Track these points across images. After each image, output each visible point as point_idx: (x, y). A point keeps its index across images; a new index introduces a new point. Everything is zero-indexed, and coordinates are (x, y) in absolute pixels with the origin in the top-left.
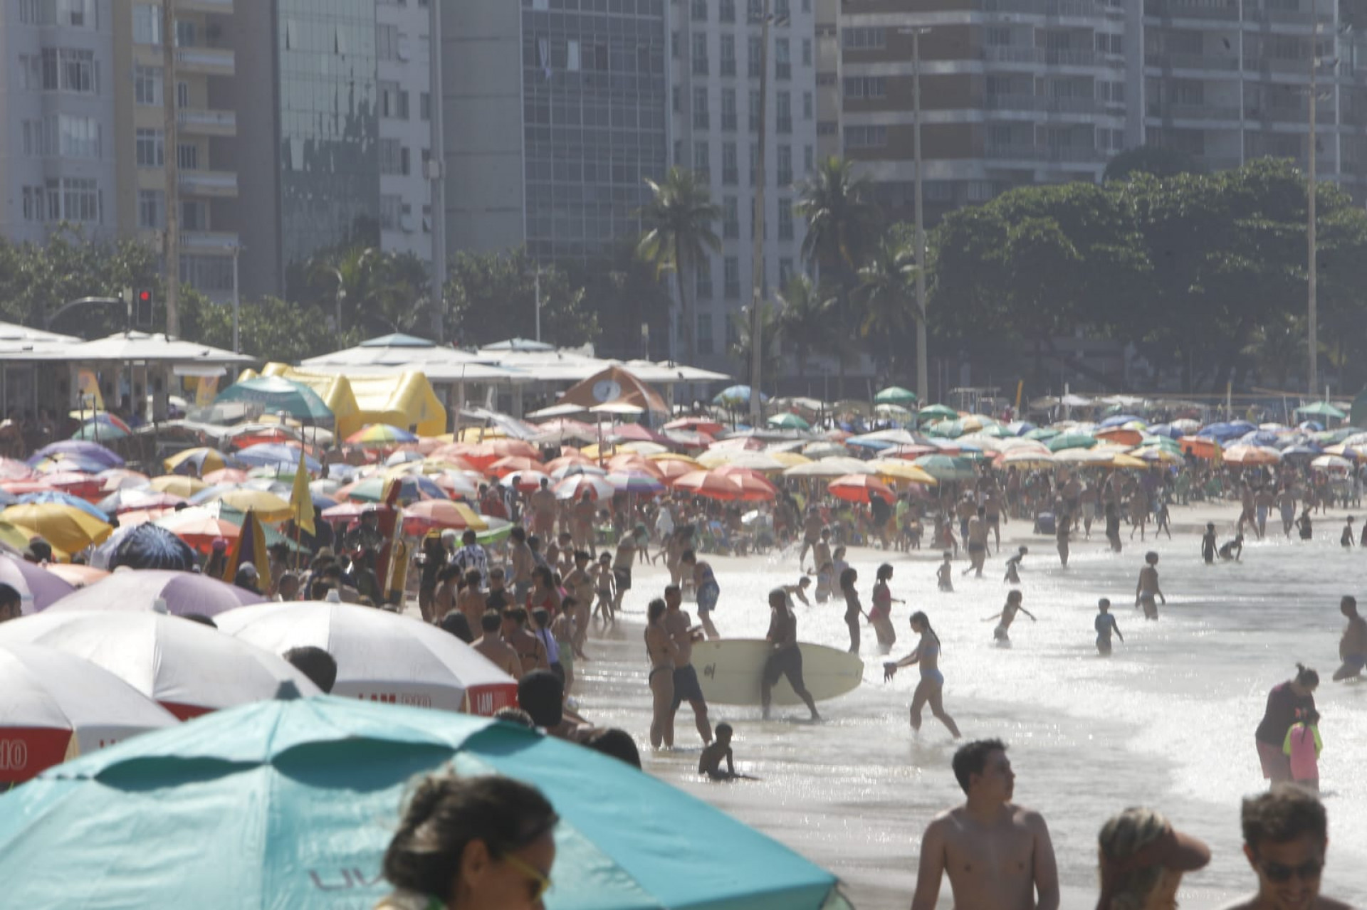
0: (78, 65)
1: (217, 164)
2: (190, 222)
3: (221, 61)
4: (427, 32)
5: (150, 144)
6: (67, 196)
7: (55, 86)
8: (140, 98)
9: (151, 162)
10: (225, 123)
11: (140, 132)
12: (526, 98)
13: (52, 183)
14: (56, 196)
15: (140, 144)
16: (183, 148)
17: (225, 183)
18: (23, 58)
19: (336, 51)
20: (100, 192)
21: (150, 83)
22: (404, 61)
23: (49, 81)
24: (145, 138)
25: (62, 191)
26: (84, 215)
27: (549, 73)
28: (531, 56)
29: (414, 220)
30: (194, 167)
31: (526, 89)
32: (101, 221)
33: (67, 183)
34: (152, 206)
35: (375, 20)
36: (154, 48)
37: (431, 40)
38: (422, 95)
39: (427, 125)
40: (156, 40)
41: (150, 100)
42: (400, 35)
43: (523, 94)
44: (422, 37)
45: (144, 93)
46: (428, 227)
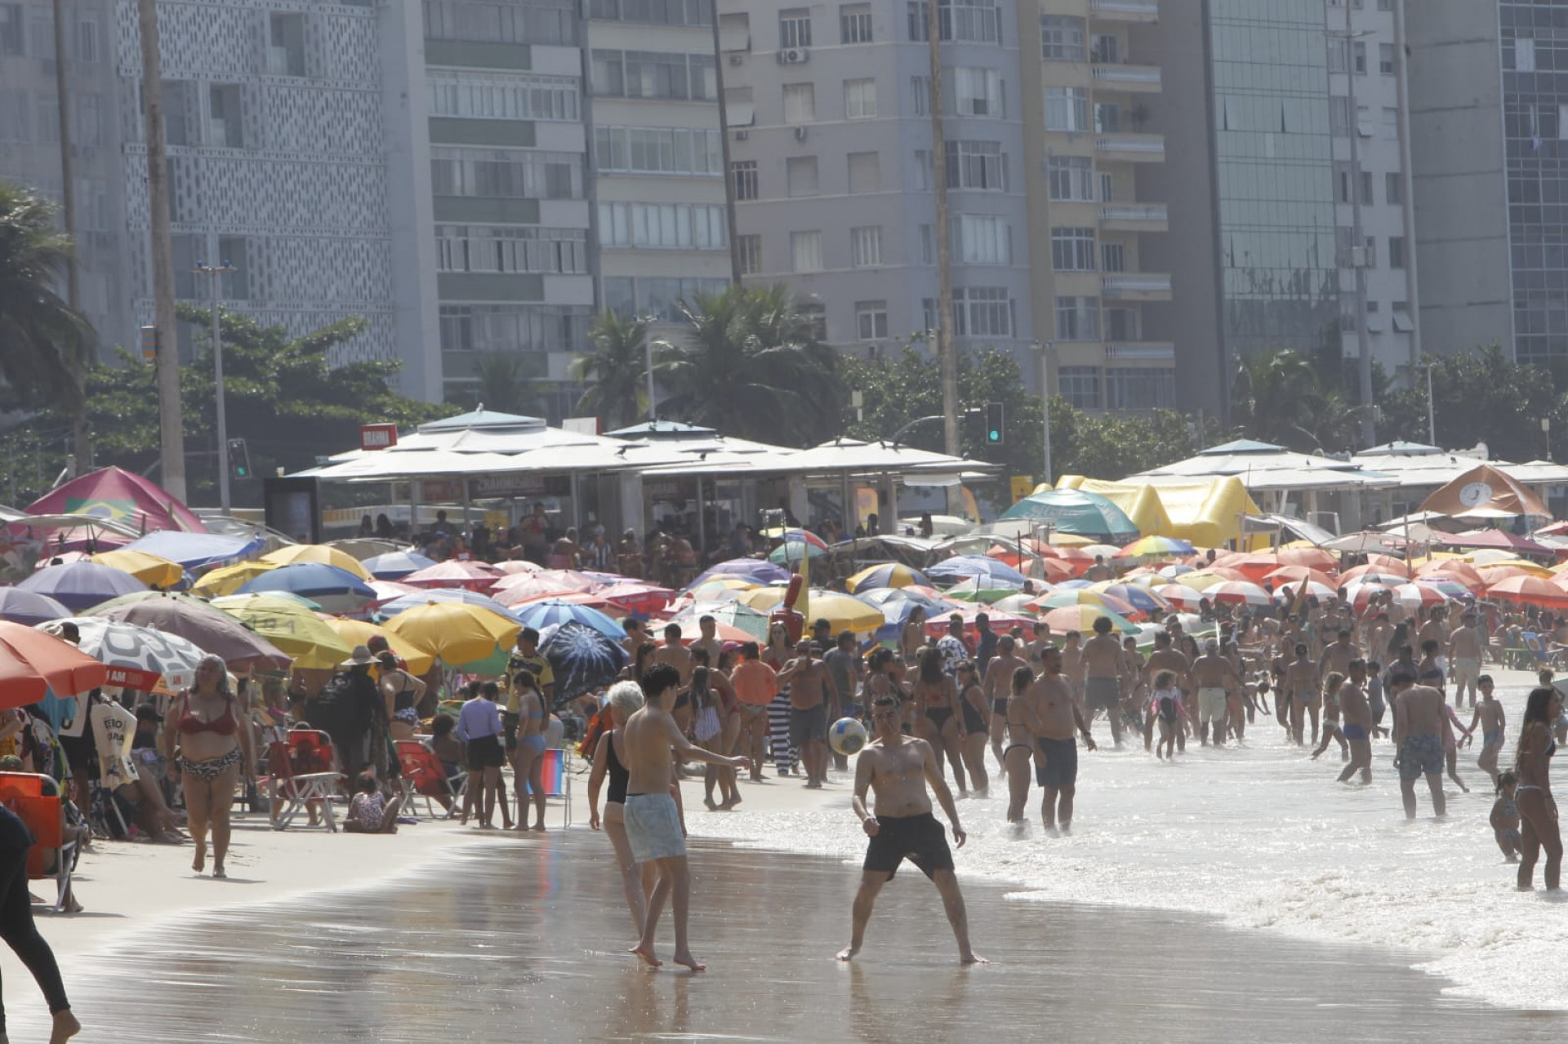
0: (983, 158)
1: (1147, 265)
2: (1118, 332)
3: (1148, 147)
4: (1394, 104)
5: (1068, 244)
6: (973, 307)
7: (956, 184)
8: (1055, 195)
9: (1069, 265)
10: (1155, 218)
11: (1056, 232)
12: (1510, 174)
13: (958, 294)
14: (961, 307)
15: (1056, 244)
16: (1107, 247)
17: (1157, 286)
18: (920, 154)
19: (1283, 130)
20: (1012, 302)
21: (1066, 175)
22: (1367, 137)
23: (950, 176)
24: (1062, 238)
25: (967, 302)
26: (994, 332)
27: (1537, 141)
28: (1516, 125)
29: (1379, 321)
30: (1122, 269)
31: (1510, 164)
32: (1015, 335)
33: (973, 291)
34: (1072, 315)
35: (1329, 93)
36: (1070, 136)
37: (1398, 112)
38: (1388, 175)
39: (1397, 210)
40: (1071, 126)
41: (1067, 194)
42: (1360, 108)
43: (1506, 169)
44: (1386, 109)
45: (1060, 186)
46: (1401, 326)
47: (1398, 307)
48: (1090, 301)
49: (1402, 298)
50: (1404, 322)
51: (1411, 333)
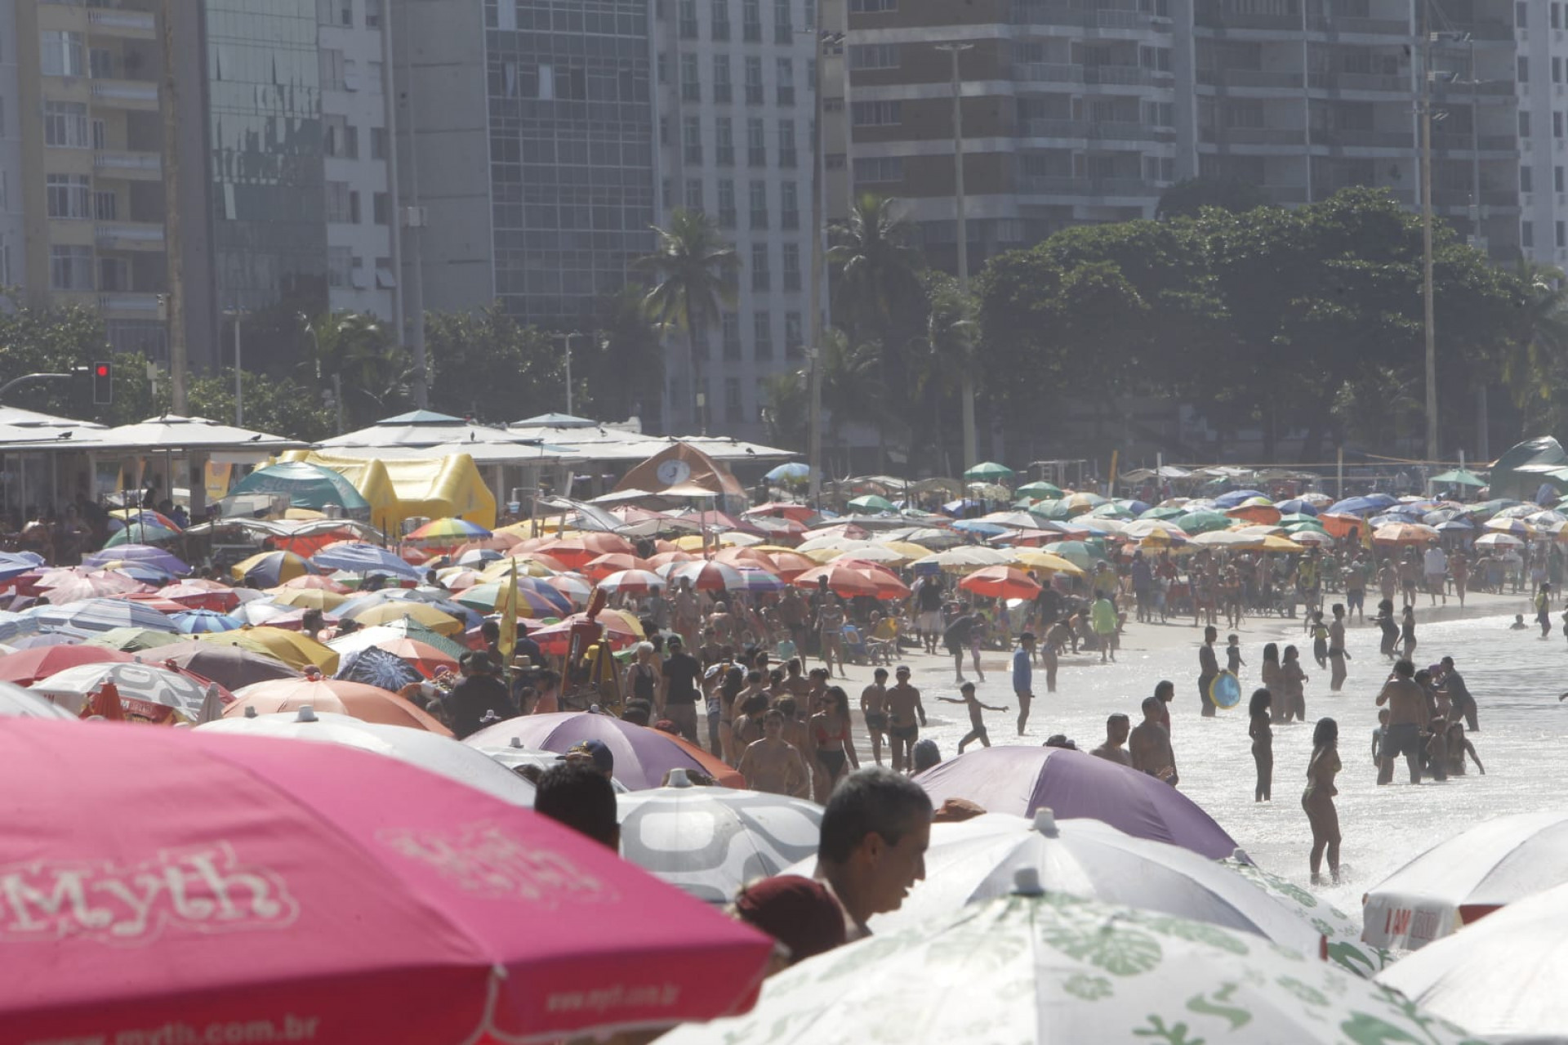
1: (139, 214)
2: (110, 283)
3: (141, 95)
4: (378, 58)
5: (64, 192)
8: (50, 141)
9: (64, 213)
10: (146, 166)
11: (52, 178)
12: (493, 133)
15: (51, 190)
16: (100, 194)
17: (150, 236)
19: (274, 81)
20: (7, 249)
21: (61, 120)
22: (353, 90)
24: (56, 185)
27: (518, 100)
28: (497, 81)
29: (366, 275)
30: (114, 218)
31: (493, 122)
32: (8, 283)
34: (67, 264)
35: (317, 43)
36: (67, 81)
37: (382, 65)
38: (373, 130)
39: (381, 165)
40: (67, 71)
41: (62, 141)
42: (347, 61)
43: (488, 128)
44: (371, 63)
45: (55, 133)
46: (384, 283)
47: (382, 263)
48: (86, 249)
49: (385, 254)
50: (387, 279)
51: (393, 289)
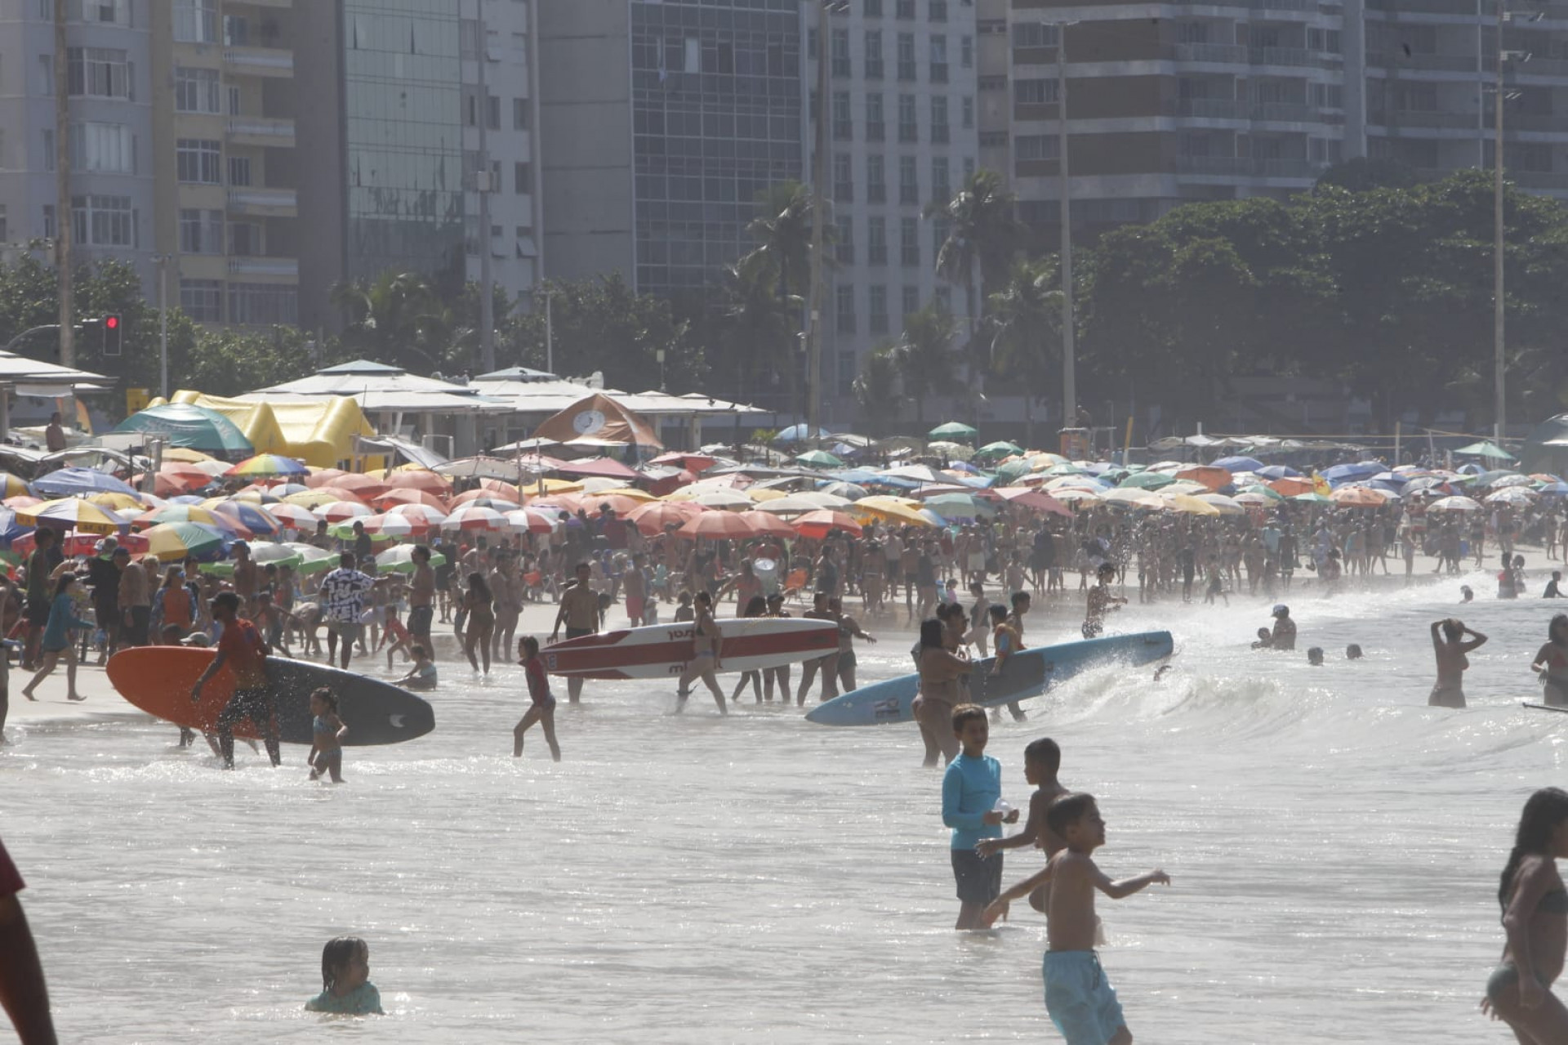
0: (108, 66)
1: (273, 180)
2: (242, 247)
3: (276, 62)
4: (523, 30)
5: (194, 156)
6: (95, 216)
7: (81, 91)
8: (181, 106)
9: (194, 177)
10: (283, 133)
11: (181, 143)
12: (636, 104)
13: (79, 202)
14: (83, 215)
15: (181, 155)
16: (233, 160)
17: (283, 201)
18: (44, 58)
19: (413, 52)
20: (135, 212)
21: (193, 87)
22: (496, 61)
23: (72, 81)
24: (187, 150)
25: (89, 212)
26: (116, 240)
27: (663, 73)
28: (642, 56)
29: (506, 244)
30: (247, 184)
31: (636, 94)
32: (137, 245)
33: (95, 199)
34: (196, 227)
35: (459, 15)
36: (199, 48)
37: (527, 37)
38: (515, 100)
39: (523, 136)
40: (200, 38)
41: (193, 106)
42: (490, 32)
43: (632, 99)
44: (516, 34)
45: (186, 99)
46: (525, 251)
47: (522, 232)
48: (215, 214)
49: (527, 223)
50: (527, 248)
51: (534, 259)
